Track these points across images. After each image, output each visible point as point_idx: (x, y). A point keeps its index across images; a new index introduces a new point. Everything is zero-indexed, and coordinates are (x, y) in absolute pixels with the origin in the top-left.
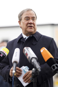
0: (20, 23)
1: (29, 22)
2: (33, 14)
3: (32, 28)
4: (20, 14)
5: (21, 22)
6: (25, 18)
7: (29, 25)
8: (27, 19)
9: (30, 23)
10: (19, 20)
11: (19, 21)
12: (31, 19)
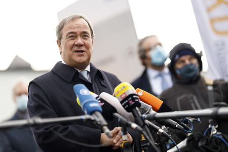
0: (59, 44)
1: (76, 43)
2: (85, 27)
3: (82, 55)
4: (59, 27)
5: (60, 42)
6: (67, 35)
7: (76, 48)
8: (72, 36)
9: (77, 45)
10: (57, 39)
11: (57, 41)
12: (79, 37)
